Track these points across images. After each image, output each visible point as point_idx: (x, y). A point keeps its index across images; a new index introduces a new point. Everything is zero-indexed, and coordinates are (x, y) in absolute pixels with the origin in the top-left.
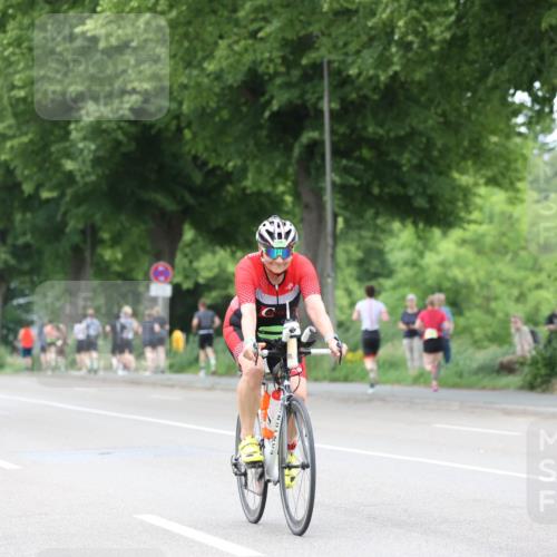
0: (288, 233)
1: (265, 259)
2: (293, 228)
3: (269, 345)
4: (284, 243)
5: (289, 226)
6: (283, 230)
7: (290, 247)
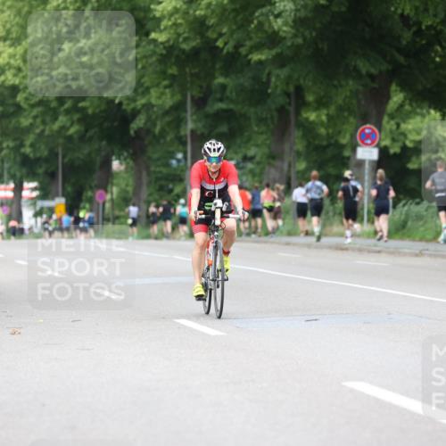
0: (219, 149)
1: (207, 164)
2: (222, 146)
3: (206, 212)
4: (217, 154)
5: (220, 145)
6: (217, 147)
7: (220, 156)
